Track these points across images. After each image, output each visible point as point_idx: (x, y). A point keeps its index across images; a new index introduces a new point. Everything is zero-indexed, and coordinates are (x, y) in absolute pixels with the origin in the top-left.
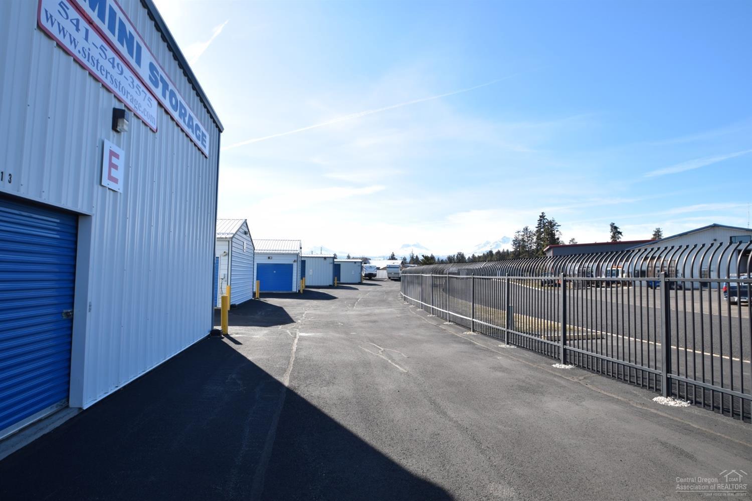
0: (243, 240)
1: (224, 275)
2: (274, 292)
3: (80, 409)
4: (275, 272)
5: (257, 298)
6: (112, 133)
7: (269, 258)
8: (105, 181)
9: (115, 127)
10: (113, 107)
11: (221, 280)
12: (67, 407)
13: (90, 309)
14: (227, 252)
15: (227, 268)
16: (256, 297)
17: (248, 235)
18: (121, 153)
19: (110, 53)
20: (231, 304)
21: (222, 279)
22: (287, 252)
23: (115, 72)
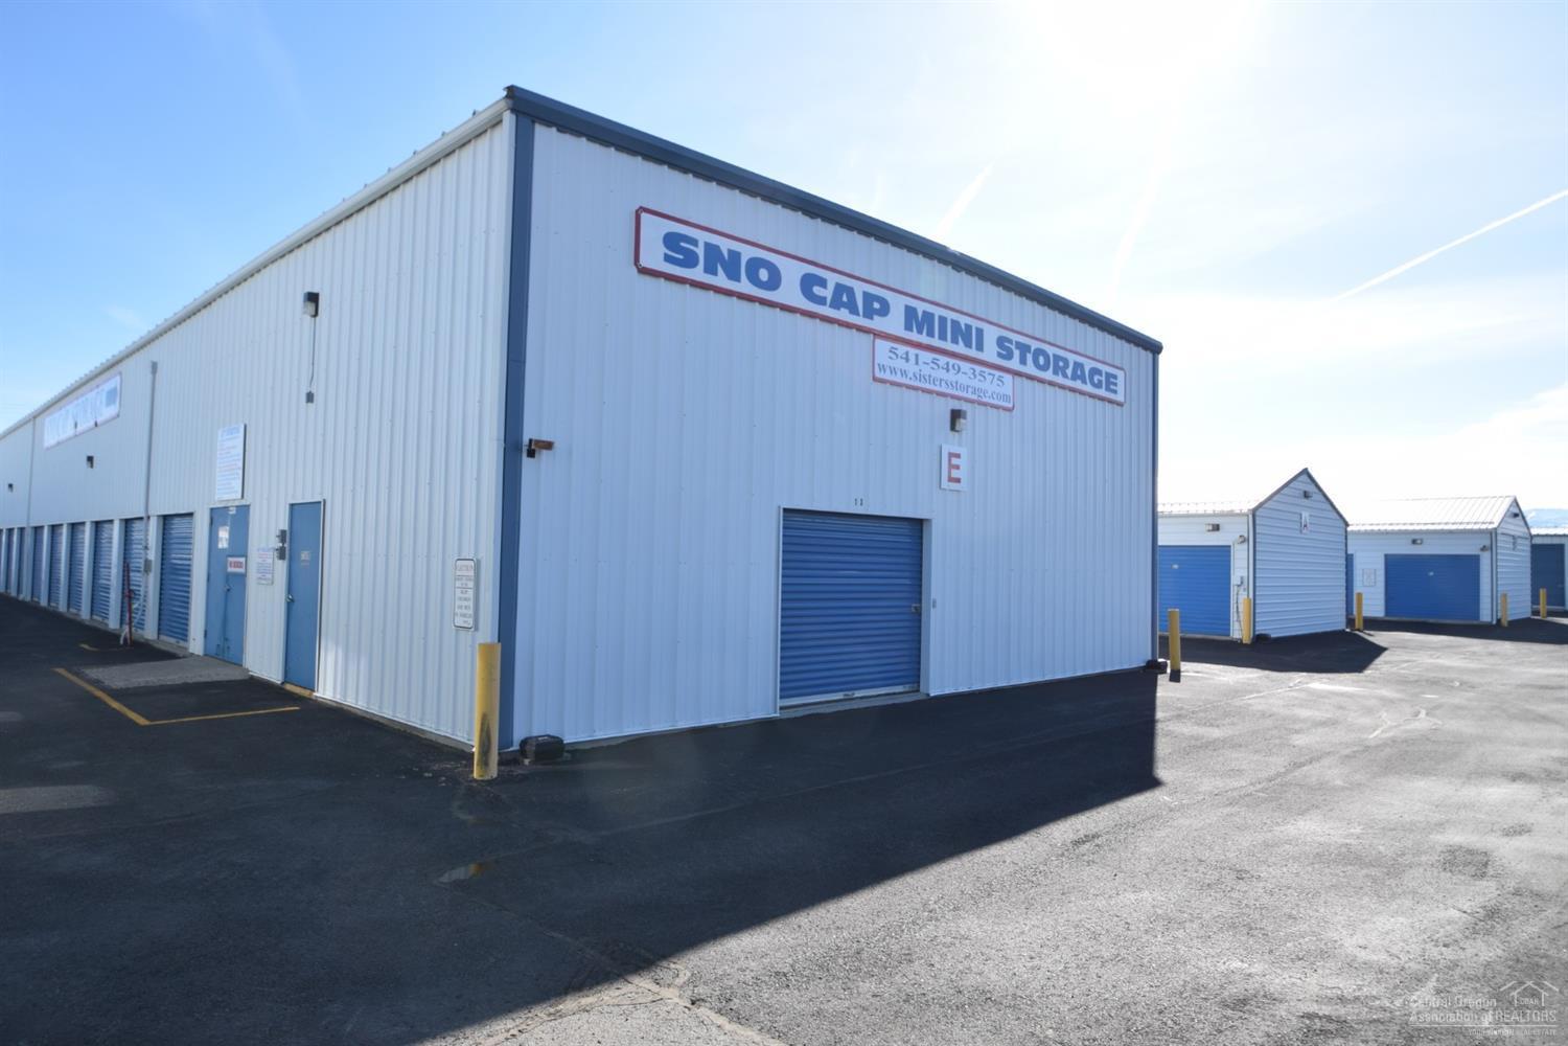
0: (1298, 510)
1: (1242, 578)
2: (1431, 621)
3: (928, 695)
4: (1431, 574)
5: (1358, 630)
6: (951, 434)
7: (1414, 542)
8: (945, 484)
9: (953, 428)
10: (950, 408)
11: (1236, 588)
12: (918, 691)
13: (934, 606)
14: (1246, 535)
15: (1246, 566)
16: (1357, 627)
17: (1318, 497)
18: (963, 451)
19: (943, 360)
20: (1257, 633)
21: (1239, 586)
22: (1461, 527)
23: (951, 376)
